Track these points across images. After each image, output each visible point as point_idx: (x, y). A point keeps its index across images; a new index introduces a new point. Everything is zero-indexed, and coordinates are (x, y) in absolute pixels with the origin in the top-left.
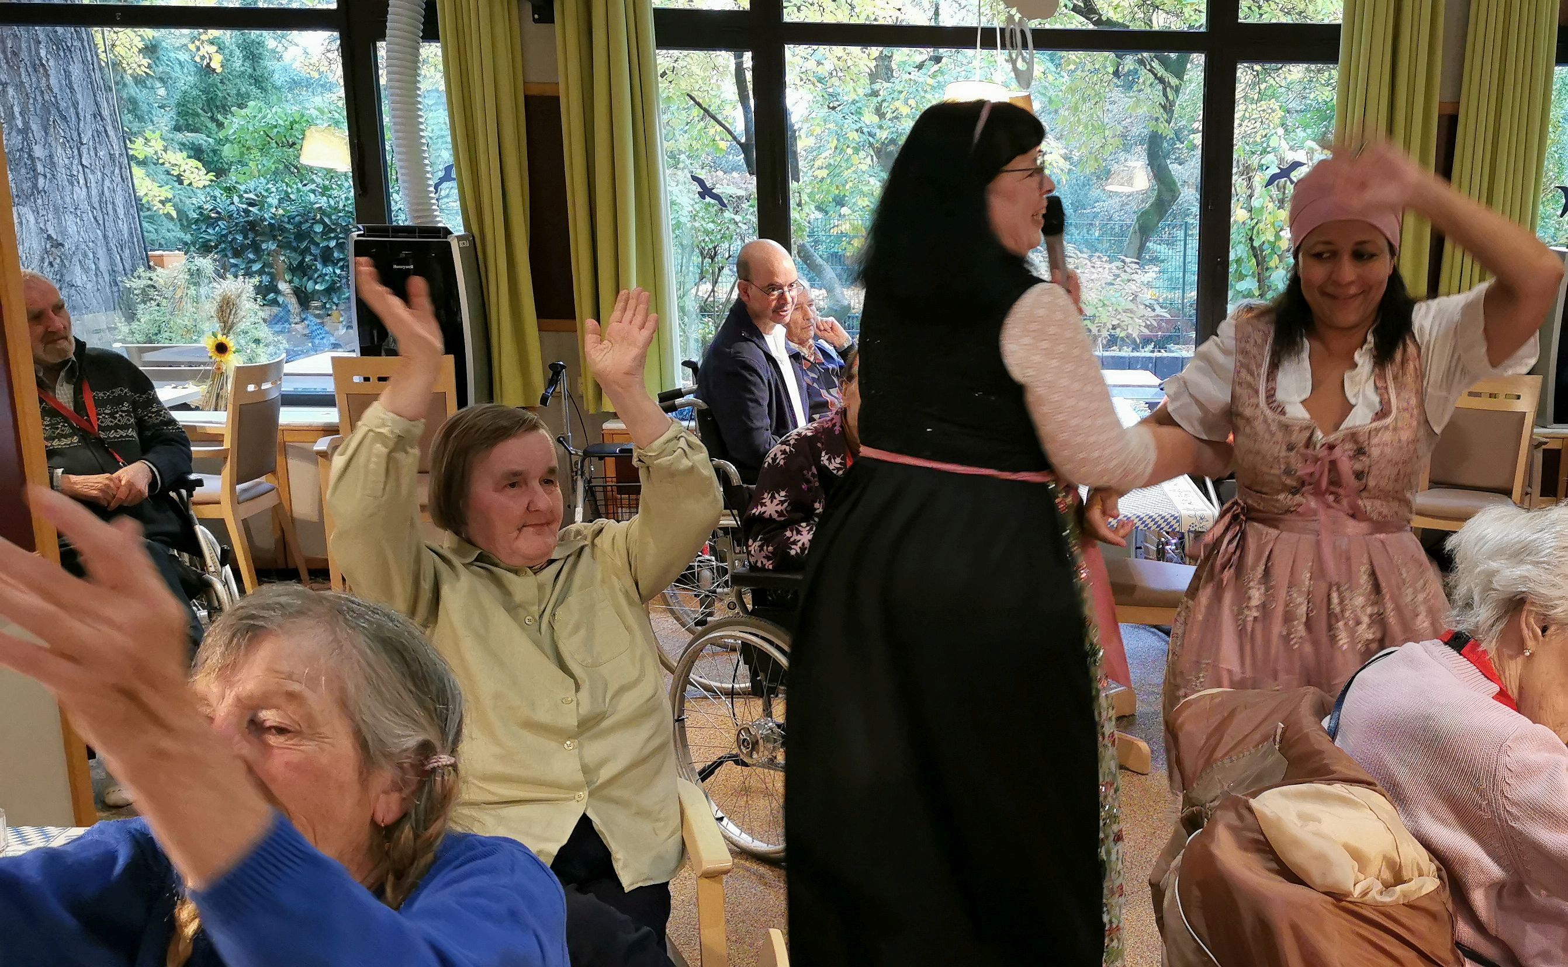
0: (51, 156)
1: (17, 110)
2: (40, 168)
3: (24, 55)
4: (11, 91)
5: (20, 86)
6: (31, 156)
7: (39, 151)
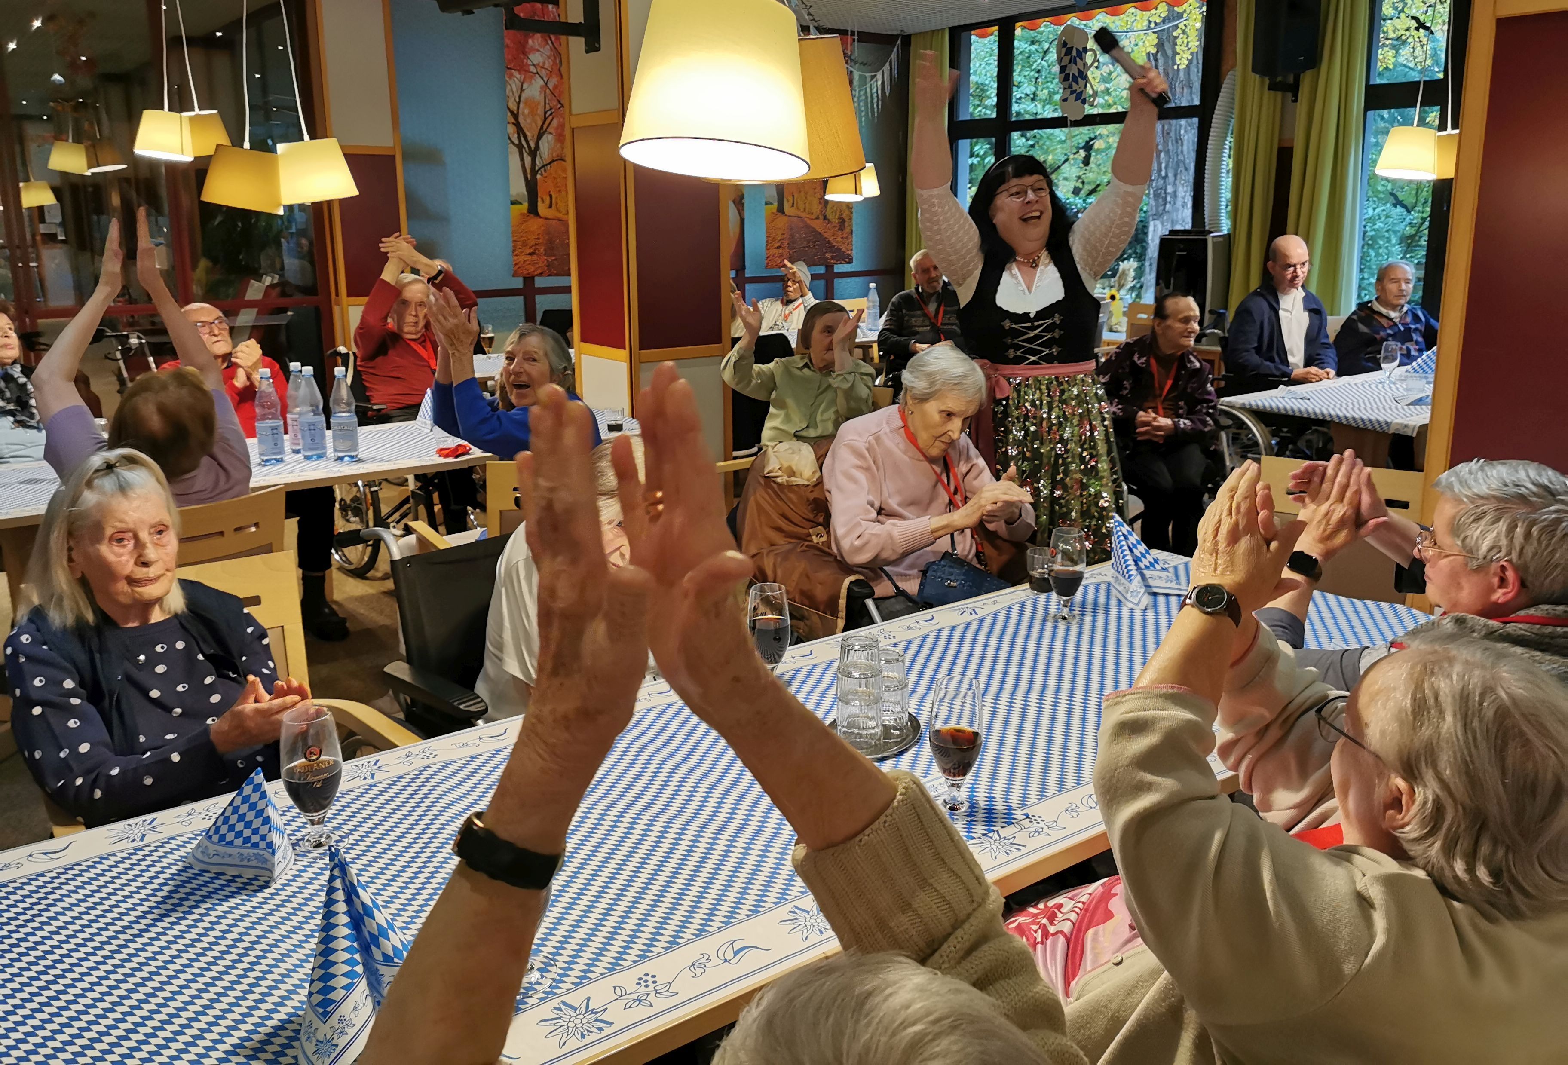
0: (1175, 192)
1: (1163, 165)
2: (1168, 199)
3: (1172, 134)
4: (1162, 155)
5: (1167, 152)
6: (1165, 193)
7: (1170, 189)
